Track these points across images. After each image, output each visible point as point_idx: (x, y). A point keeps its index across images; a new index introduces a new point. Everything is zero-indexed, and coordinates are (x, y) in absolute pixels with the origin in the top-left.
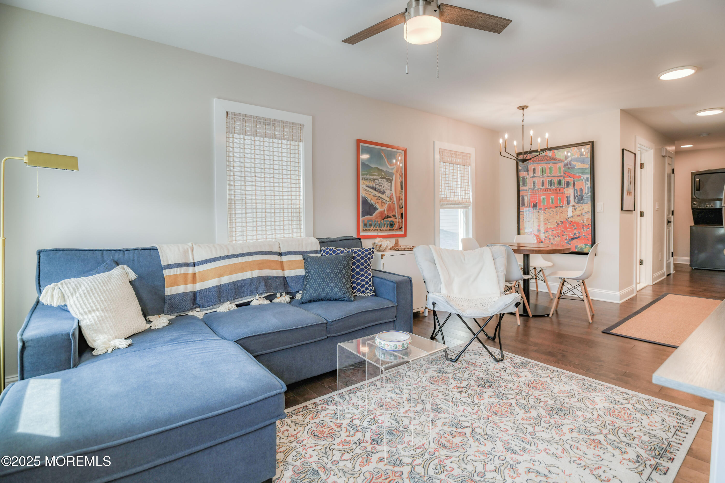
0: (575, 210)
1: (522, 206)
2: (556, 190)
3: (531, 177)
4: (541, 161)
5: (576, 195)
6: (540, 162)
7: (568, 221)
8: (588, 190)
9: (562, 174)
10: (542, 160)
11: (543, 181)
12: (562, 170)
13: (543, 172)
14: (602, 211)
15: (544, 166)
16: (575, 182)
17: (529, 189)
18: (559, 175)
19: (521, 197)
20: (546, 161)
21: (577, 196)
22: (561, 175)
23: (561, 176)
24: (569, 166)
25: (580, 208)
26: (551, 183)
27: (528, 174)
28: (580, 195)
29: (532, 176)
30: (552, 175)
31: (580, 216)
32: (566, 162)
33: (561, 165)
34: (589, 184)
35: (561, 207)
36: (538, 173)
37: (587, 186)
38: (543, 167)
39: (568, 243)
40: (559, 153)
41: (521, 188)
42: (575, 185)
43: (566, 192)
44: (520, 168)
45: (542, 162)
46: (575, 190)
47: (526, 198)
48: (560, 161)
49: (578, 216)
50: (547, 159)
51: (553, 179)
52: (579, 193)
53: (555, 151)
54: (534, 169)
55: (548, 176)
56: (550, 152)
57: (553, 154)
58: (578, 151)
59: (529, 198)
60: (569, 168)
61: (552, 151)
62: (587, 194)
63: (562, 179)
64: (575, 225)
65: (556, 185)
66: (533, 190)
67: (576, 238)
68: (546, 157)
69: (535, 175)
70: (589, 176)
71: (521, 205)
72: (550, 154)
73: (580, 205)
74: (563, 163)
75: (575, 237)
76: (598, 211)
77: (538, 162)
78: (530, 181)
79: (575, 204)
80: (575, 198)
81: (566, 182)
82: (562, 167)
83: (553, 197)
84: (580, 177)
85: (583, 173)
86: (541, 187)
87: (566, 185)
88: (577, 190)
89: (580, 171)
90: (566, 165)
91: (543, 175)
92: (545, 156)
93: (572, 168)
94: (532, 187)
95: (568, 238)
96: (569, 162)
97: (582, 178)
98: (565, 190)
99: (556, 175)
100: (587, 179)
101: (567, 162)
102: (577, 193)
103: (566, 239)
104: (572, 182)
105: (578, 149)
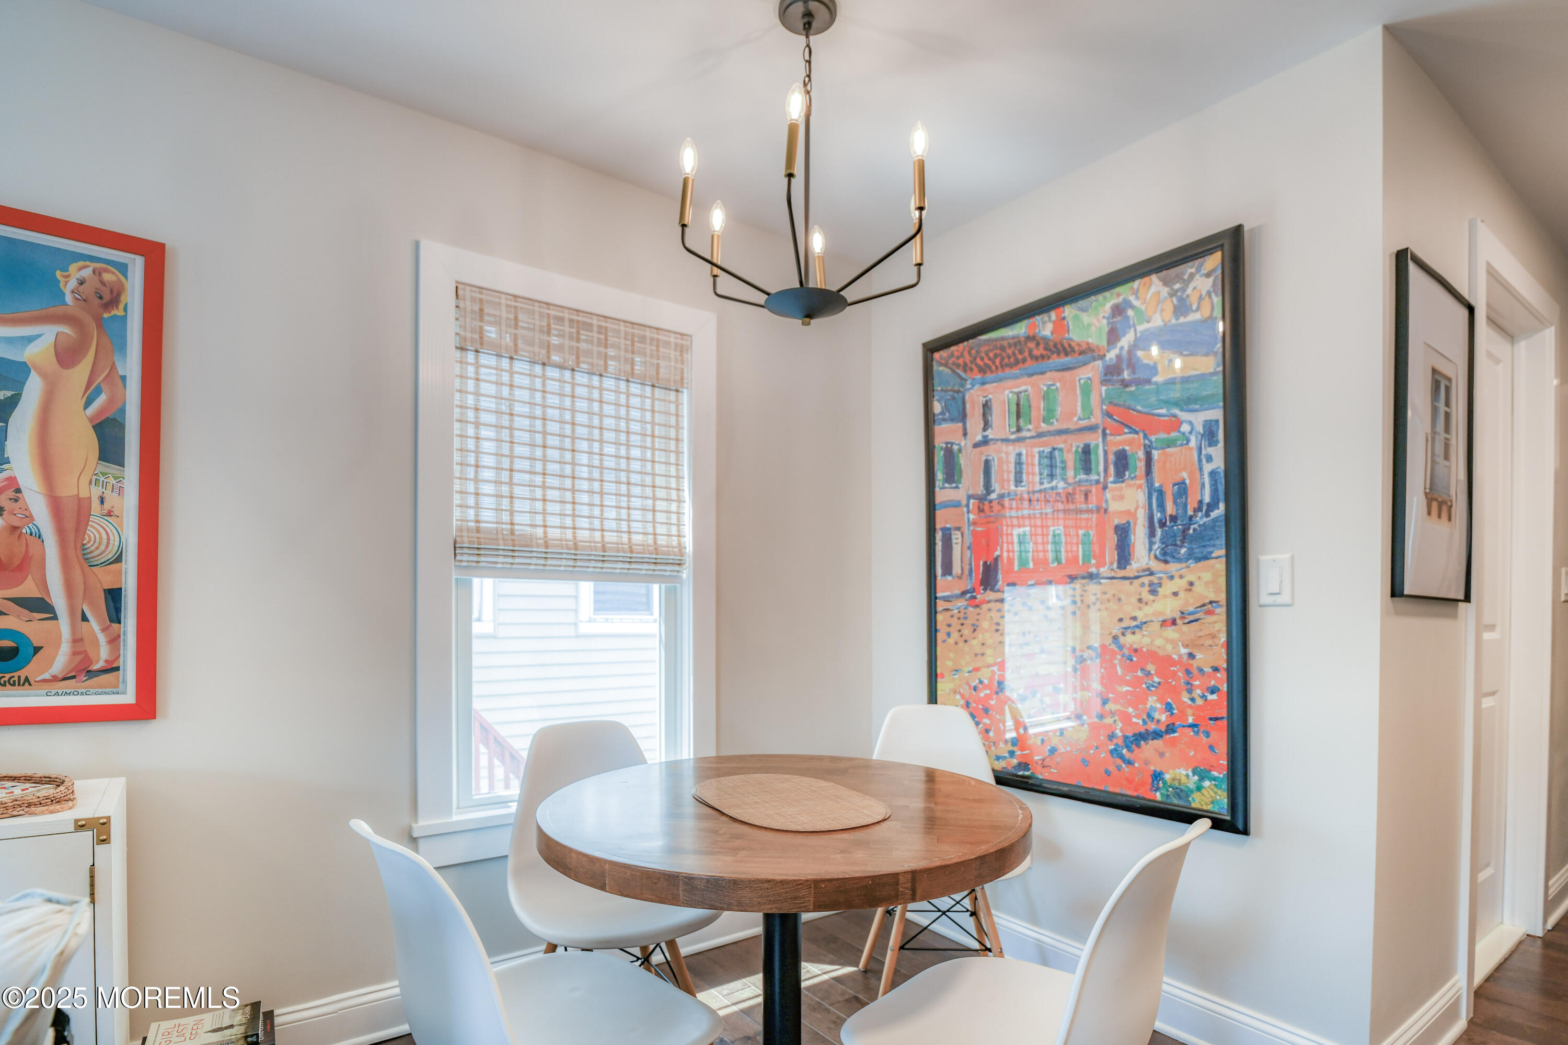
0: (1153, 592)
1: (944, 575)
2: (1069, 497)
3: (976, 446)
4: (1011, 366)
5: (1157, 515)
6: (1008, 372)
7: (1121, 647)
8: (1214, 491)
9: (1097, 418)
10: (1017, 362)
11: (1019, 455)
12: (1094, 398)
13: (1018, 416)
14: (1285, 598)
15: (1025, 386)
16: (1155, 454)
17: (970, 497)
18: (1084, 423)
19: (939, 536)
20: (1031, 365)
21: (1163, 524)
22: (1093, 421)
23: (1092, 428)
24: (1126, 375)
25: (1179, 584)
26: (1051, 464)
27: (965, 434)
28: (1174, 519)
29: (979, 438)
30: (1057, 426)
31: (1174, 622)
32: (1111, 355)
33: (1091, 371)
34: (1217, 456)
35: (1091, 576)
36: (1001, 425)
37: (1208, 468)
38: (1018, 394)
39: (1122, 757)
40: (1086, 318)
41: (942, 495)
42: (1155, 469)
43: (1114, 506)
44: (937, 408)
45: (1016, 371)
46: (1156, 495)
47: (956, 537)
48: (1089, 353)
49: (1164, 623)
50: (1036, 353)
51: (1059, 441)
52: (1170, 509)
53: (1069, 311)
54: (986, 406)
55: (1040, 435)
56: (1045, 317)
57: (1061, 324)
58: (1165, 291)
59: (969, 539)
60: (1125, 384)
61: (1053, 315)
62: (1212, 506)
63: (1095, 440)
64: (1151, 668)
65: (1070, 473)
66: (981, 499)
67: (1157, 735)
68: (1031, 345)
69: (990, 433)
70: (1217, 414)
71: (939, 571)
72: (1045, 326)
73: (1173, 567)
74: (1099, 363)
75: (1152, 727)
76: (1265, 599)
77: (1000, 374)
78: (969, 463)
79: (1155, 565)
80: (1152, 534)
81: (1112, 458)
82: (1096, 381)
83: (1060, 530)
84: (1176, 424)
85: (1189, 403)
86: (1013, 487)
87: (1112, 469)
88: (1161, 493)
89: (1176, 393)
90: (1112, 371)
91: (1019, 429)
92: (1029, 338)
93: (1139, 382)
94: (980, 490)
95: (1119, 733)
96: (1125, 353)
97: (1185, 428)
98: (1108, 495)
99: (1072, 427)
100: (1209, 435)
101: (1119, 357)
102: (1162, 506)
103: (1111, 737)
104: (1141, 454)
105: (1166, 283)
